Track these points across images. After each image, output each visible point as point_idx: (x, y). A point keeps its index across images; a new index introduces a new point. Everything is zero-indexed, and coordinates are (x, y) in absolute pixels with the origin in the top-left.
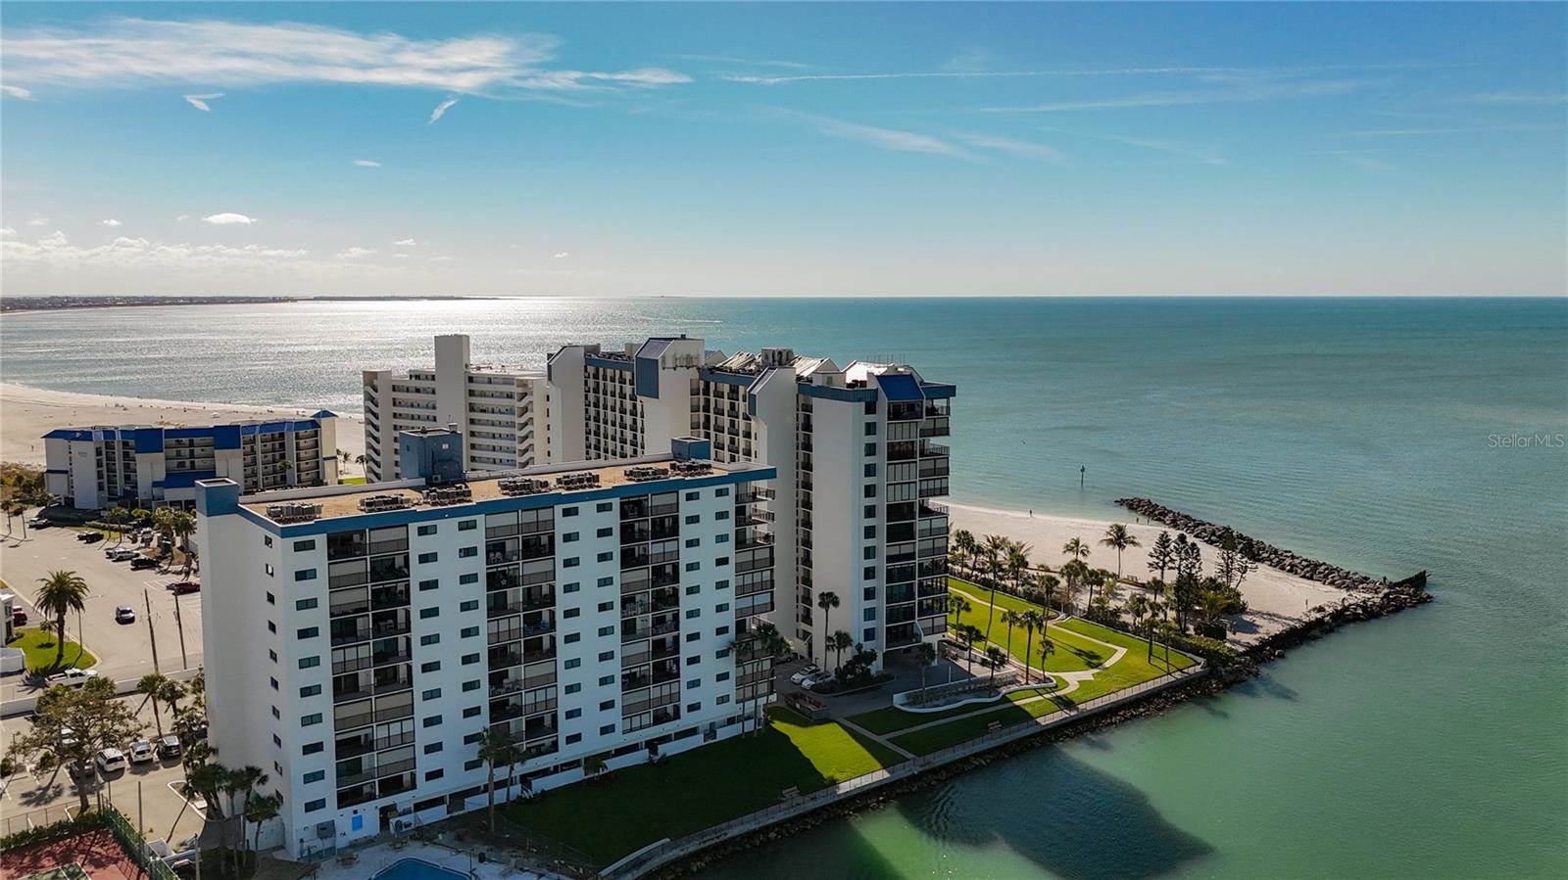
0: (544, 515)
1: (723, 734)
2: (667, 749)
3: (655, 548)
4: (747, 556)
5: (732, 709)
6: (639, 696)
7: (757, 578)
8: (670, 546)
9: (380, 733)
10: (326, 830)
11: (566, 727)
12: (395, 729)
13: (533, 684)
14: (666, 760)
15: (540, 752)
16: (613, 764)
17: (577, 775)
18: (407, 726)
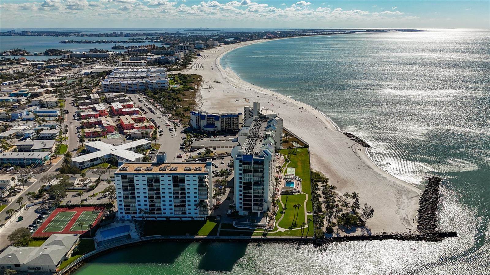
0: (157, 176)
1: (196, 219)
2: (183, 219)
3: (180, 184)
4: (201, 188)
5: (197, 215)
6: (177, 209)
7: (204, 193)
8: (183, 184)
9: (131, 205)
10: (123, 217)
11: (163, 211)
12: (133, 205)
13: (157, 203)
14: (182, 221)
15: (158, 214)
16: (171, 219)
17: (165, 219)
18: (135, 205)
